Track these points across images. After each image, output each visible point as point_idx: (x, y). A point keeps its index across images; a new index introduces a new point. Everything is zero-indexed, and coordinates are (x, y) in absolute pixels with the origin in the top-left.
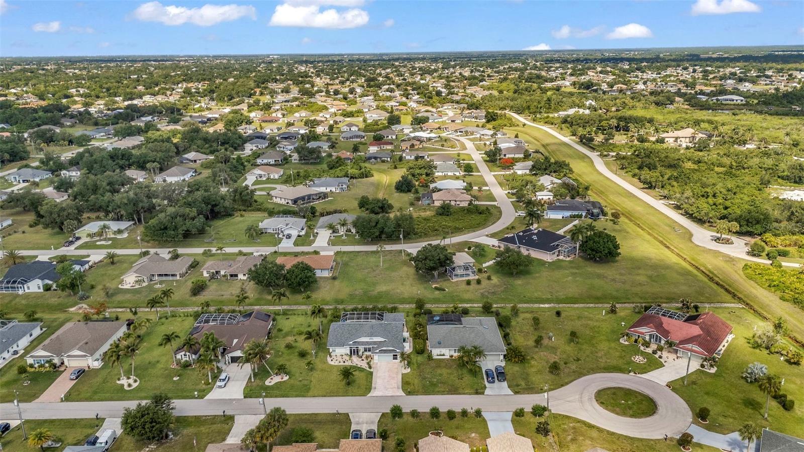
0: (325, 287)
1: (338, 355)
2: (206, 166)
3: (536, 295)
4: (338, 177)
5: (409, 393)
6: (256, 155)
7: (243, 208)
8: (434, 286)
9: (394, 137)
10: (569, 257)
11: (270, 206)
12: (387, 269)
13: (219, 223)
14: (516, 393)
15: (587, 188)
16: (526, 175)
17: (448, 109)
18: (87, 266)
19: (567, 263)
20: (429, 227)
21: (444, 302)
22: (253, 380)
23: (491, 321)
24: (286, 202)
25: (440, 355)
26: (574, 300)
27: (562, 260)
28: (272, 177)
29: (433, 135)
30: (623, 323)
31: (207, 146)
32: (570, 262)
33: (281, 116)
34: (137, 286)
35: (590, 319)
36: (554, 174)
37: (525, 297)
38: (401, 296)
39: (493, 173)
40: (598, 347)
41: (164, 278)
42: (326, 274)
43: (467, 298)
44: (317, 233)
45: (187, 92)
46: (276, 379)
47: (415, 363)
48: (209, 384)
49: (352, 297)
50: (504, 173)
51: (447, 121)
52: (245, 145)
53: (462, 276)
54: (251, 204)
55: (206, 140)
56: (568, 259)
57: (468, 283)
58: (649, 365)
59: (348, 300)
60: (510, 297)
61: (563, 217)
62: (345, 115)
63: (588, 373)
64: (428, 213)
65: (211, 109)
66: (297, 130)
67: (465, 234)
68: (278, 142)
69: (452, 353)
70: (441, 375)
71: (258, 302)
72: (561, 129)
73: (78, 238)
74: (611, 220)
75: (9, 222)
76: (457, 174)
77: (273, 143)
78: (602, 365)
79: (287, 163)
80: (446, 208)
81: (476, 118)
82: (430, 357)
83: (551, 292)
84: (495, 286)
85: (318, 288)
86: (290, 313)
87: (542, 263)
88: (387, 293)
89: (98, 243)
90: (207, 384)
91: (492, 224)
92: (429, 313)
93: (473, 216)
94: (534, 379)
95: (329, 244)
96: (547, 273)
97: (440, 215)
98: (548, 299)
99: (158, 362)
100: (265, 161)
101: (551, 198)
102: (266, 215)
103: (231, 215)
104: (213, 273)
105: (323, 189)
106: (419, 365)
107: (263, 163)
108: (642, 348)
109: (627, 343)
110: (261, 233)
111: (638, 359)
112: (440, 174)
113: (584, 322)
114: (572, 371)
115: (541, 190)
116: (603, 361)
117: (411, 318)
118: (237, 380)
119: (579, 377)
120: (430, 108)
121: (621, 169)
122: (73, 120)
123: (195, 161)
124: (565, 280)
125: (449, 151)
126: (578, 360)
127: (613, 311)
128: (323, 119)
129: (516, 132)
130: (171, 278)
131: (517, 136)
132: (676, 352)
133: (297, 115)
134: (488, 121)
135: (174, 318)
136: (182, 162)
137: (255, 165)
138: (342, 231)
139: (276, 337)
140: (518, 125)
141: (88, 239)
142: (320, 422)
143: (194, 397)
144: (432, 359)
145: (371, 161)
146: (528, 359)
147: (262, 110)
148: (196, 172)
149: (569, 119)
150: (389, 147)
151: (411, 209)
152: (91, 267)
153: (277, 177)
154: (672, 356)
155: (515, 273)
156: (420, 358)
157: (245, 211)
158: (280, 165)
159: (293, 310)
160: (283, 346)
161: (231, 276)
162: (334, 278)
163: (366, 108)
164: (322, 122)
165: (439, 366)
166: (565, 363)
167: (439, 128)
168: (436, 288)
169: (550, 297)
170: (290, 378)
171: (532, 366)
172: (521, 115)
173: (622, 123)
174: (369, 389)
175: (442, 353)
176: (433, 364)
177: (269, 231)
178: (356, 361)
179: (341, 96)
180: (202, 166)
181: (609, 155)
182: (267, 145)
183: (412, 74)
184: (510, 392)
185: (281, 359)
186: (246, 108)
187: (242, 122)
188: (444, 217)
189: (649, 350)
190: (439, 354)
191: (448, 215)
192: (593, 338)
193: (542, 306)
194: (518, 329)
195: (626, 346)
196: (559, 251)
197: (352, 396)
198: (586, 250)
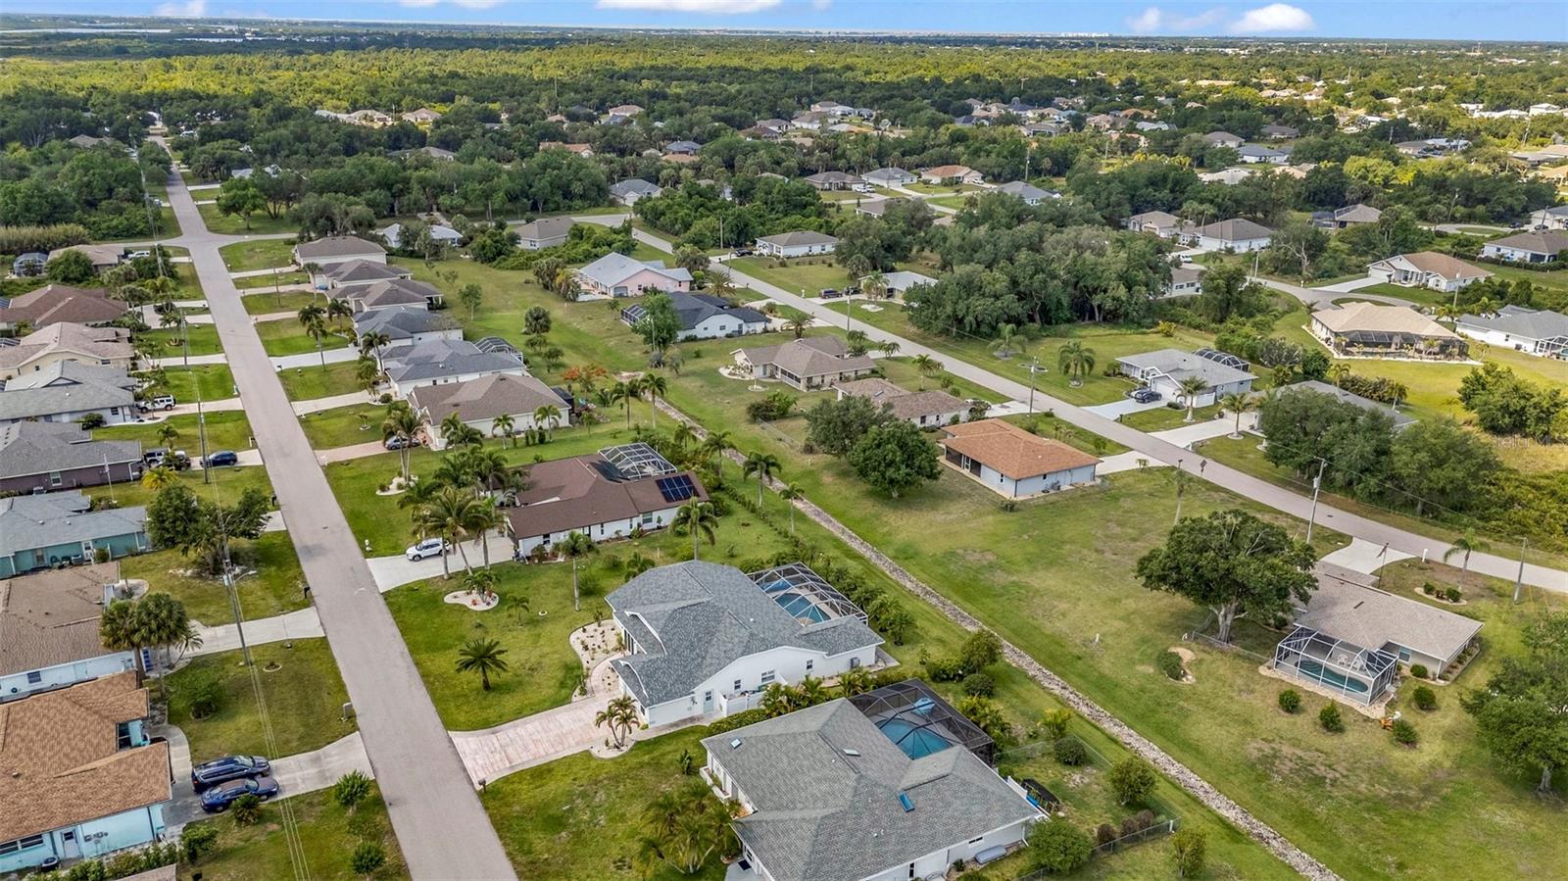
0: (947, 513)
5: (489, 793)
8: (1173, 650)
18: (759, 327)
22: (447, 577)
24: (1328, 335)
25: (715, 782)
34: (737, 377)
41: (787, 380)
42: (1009, 491)
46: (470, 599)
47: (652, 753)
49: (948, 558)
54: (1223, 317)
57: (1290, 703)
59: (929, 558)
60: (1344, 827)
73: (857, 291)
82: (687, 767)
86: (772, 518)
89: (864, 306)
100: (1505, 252)
105: (1495, 337)
106: (651, 763)
107: (1494, 255)
110: (1115, 374)
118: (444, 564)
123: (1343, 225)
141: (866, 297)
143: (364, 549)
152: (767, 331)
157: (1197, 326)
158: (1528, 267)
168: (1166, 660)
174: (486, 723)
175: (722, 782)
177: (1134, 374)
190: (715, 775)
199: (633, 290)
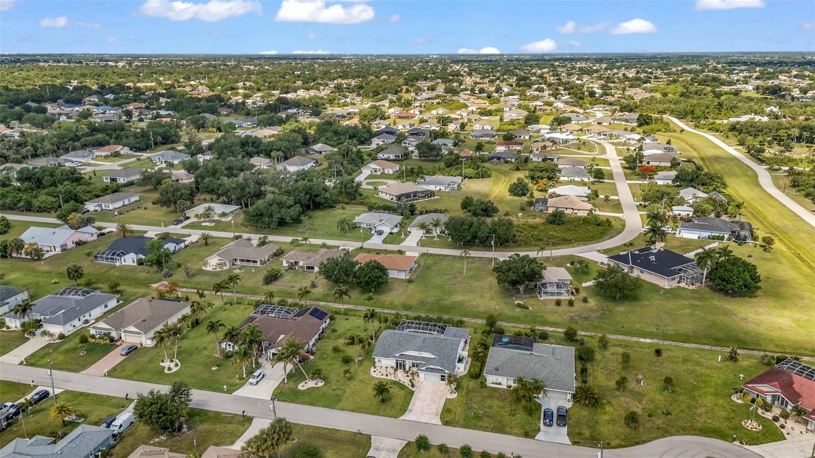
0: (397, 290)
1: (384, 366)
2: (328, 158)
3: (638, 326)
4: (452, 176)
5: (446, 423)
6: (380, 149)
7: (346, 200)
8: (516, 302)
9: (527, 137)
10: (693, 285)
11: (374, 201)
12: (470, 277)
13: (319, 214)
14: (575, 443)
15: (738, 206)
16: (668, 186)
17: (598, 110)
18: (182, 245)
19: (688, 292)
20: (532, 235)
21: (523, 322)
22: (286, 382)
23: (570, 351)
24: (391, 197)
25: (497, 384)
26: (686, 339)
27: (683, 288)
28: (386, 172)
29: (571, 137)
30: (742, 376)
31: (336, 138)
32: (693, 291)
33: (419, 113)
34: (218, 270)
35: (698, 364)
36: (702, 188)
37: (623, 327)
38: (476, 310)
39: (628, 182)
40: (700, 402)
41: (245, 264)
42: (403, 276)
43: (552, 320)
44: (410, 232)
45: (339, 88)
46: (311, 384)
47: (465, 388)
48: (243, 379)
49: (422, 303)
50: (641, 182)
51: (593, 123)
52: (373, 139)
53: (552, 294)
54: (355, 197)
55: (336, 133)
56: (691, 287)
57: (558, 303)
58: (764, 435)
59: (417, 306)
60: (604, 325)
61: (699, 238)
62: (483, 114)
63: (678, 433)
64: (538, 220)
65: (355, 104)
66: (429, 126)
67: (573, 247)
68: (406, 138)
69: (511, 383)
70: (490, 407)
71: (325, 298)
72: (727, 137)
73: (187, 218)
74: (762, 246)
75: (137, 198)
76: (586, 180)
77: (400, 138)
78: (699, 425)
79: (407, 158)
80: (558, 216)
81: (627, 121)
82: (483, 385)
83: (657, 325)
84: (590, 310)
85: (390, 290)
86: (351, 313)
87: (656, 289)
88: (461, 304)
89: (203, 224)
90: (241, 378)
91: (609, 239)
92: (501, 332)
93: (589, 228)
94: (603, 429)
95: (418, 245)
96: (659, 302)
97: (550, 223)
98: (652, 333)
99: (205, 348)
100: (386, 156)
101: (691, 214)
102: (367, 209)
103: (332, 207)
104: (292, 263)
105: (432, 188)
106: (469, 391)
107: (383, 157)
108: (760, 411)
109: (740, 402)
110: (355, 227)
111: (751, 425)
112: (566, 179)
113: (689, 366)
114: (655, 427)
115: (679, 204)
116: (702, 420)
117: (479, 336)
118: (271, 379)
119: (663, 436)
120: (577, 109)
121: (792, 187)
122: (229, 110)
123: (321, 153)
124: (679, 313)
125: (586, 154)
126: (668, 413)
127: (733, 358)
128: (459, 117)
129: (669, 138)
130: (252, 264)
131: (669, 143)
132: (806, 423)
133: (434, 112)
134: (640, 125)
135: (238, 305)
136: (308, 153)
137: (375, 159)
138: (436, 232)
139: (328, 338)
140: (675, 131)
141: (196, 220)
142: (337, 440)
143: (222, 391)
144: (486, 386)
145: (493, 161)
146: (604, 404)
147: (401, 107)
148: (317, 162)
149: (738, 126)
150: (518, 148)
151: (520, 214)
152: (186, 246)
153: (391, 172)
154: (800, 428)
155: (618, 298)
156: (473, 384)
157: (347, 203)
158: (399, 160)
159: (356, 310)
160: (331, 349)
161: (308, 268)
162: (410, 281)
163: (507, 107)
164: (457, 119)
165: (491, 397)
166: (650, 416)
167: (581, 130)
168: (519, 305)
169: (655, 330)
170: (325, 385)
171: (605, 413)
172: (682, 120)
173: (805, 133)
174: (403, 410)
175: (499, 382)
176: (485, 392)
177: (363, 226)
178: (401, 376)
179: (485, 95)
180: (325, 157)
181: (780, 169)
182: (394, 140)
183: (569, 75)
184: (567, 441)
185: (324, 362)
186: (387, 105)
187: (377, 117)
188: (554, 226)
189: (769, 416)
190: (495, 381)
191: (559, 224)
192: (695, 388)
193: (642, 340)
194: (602, 365)
195: (738, 405)
196: (681, 278)
197: (382, 415)
198: (715, 279)
199: (70, 245)
